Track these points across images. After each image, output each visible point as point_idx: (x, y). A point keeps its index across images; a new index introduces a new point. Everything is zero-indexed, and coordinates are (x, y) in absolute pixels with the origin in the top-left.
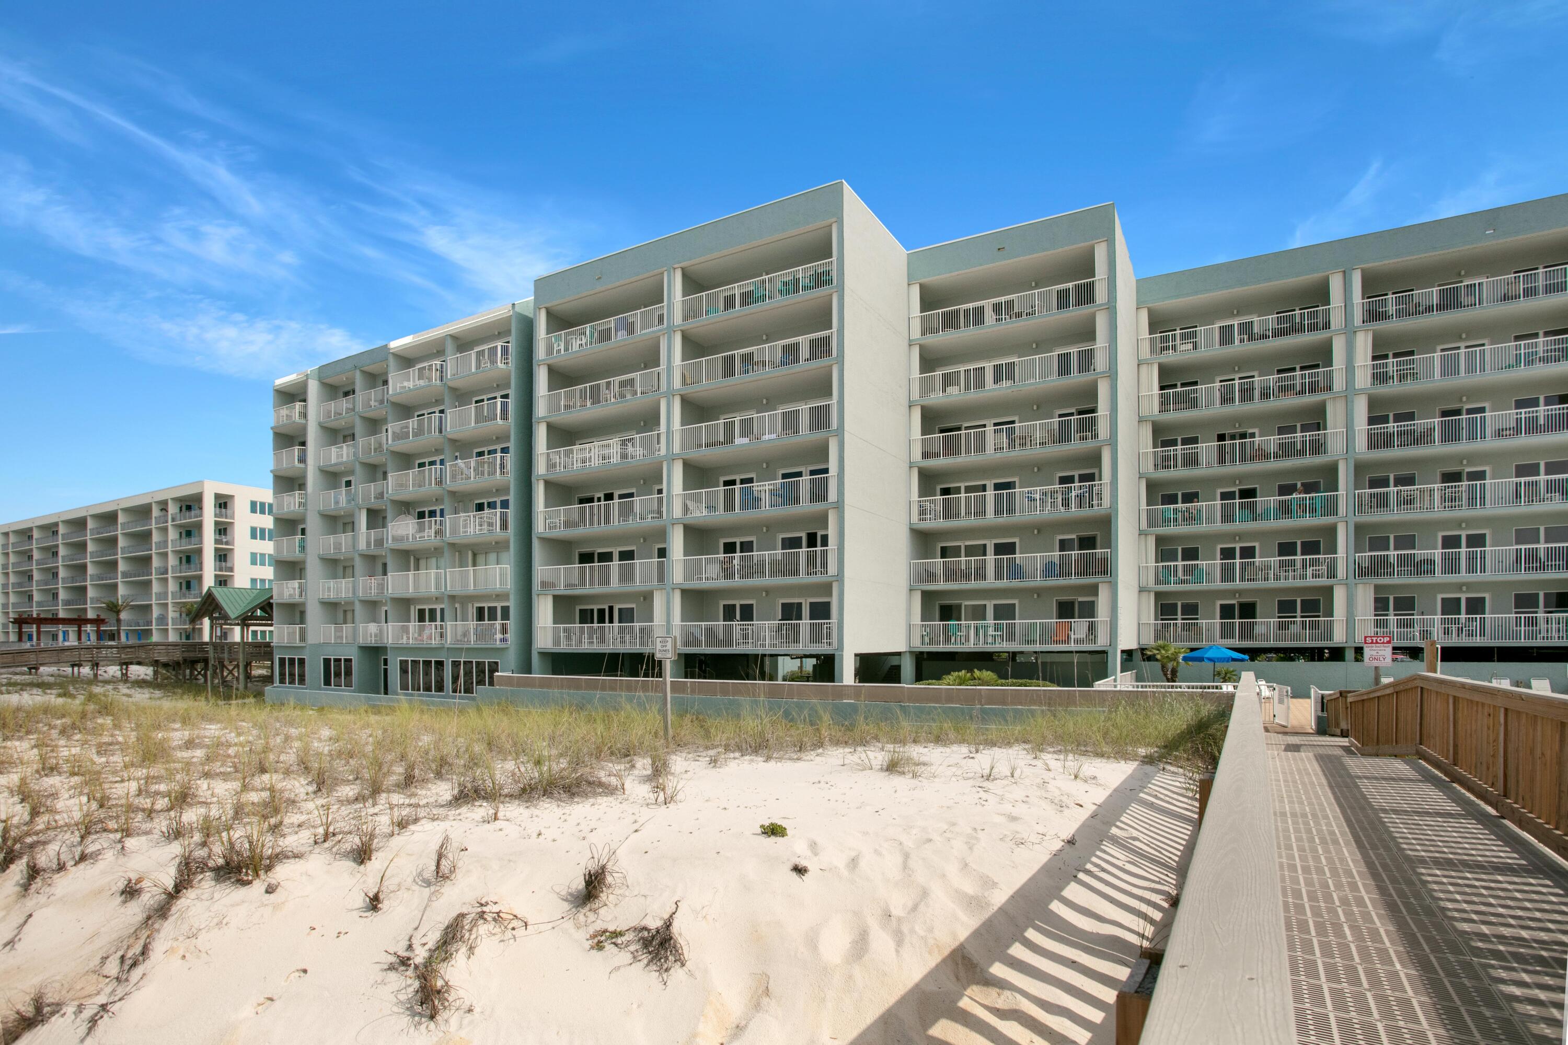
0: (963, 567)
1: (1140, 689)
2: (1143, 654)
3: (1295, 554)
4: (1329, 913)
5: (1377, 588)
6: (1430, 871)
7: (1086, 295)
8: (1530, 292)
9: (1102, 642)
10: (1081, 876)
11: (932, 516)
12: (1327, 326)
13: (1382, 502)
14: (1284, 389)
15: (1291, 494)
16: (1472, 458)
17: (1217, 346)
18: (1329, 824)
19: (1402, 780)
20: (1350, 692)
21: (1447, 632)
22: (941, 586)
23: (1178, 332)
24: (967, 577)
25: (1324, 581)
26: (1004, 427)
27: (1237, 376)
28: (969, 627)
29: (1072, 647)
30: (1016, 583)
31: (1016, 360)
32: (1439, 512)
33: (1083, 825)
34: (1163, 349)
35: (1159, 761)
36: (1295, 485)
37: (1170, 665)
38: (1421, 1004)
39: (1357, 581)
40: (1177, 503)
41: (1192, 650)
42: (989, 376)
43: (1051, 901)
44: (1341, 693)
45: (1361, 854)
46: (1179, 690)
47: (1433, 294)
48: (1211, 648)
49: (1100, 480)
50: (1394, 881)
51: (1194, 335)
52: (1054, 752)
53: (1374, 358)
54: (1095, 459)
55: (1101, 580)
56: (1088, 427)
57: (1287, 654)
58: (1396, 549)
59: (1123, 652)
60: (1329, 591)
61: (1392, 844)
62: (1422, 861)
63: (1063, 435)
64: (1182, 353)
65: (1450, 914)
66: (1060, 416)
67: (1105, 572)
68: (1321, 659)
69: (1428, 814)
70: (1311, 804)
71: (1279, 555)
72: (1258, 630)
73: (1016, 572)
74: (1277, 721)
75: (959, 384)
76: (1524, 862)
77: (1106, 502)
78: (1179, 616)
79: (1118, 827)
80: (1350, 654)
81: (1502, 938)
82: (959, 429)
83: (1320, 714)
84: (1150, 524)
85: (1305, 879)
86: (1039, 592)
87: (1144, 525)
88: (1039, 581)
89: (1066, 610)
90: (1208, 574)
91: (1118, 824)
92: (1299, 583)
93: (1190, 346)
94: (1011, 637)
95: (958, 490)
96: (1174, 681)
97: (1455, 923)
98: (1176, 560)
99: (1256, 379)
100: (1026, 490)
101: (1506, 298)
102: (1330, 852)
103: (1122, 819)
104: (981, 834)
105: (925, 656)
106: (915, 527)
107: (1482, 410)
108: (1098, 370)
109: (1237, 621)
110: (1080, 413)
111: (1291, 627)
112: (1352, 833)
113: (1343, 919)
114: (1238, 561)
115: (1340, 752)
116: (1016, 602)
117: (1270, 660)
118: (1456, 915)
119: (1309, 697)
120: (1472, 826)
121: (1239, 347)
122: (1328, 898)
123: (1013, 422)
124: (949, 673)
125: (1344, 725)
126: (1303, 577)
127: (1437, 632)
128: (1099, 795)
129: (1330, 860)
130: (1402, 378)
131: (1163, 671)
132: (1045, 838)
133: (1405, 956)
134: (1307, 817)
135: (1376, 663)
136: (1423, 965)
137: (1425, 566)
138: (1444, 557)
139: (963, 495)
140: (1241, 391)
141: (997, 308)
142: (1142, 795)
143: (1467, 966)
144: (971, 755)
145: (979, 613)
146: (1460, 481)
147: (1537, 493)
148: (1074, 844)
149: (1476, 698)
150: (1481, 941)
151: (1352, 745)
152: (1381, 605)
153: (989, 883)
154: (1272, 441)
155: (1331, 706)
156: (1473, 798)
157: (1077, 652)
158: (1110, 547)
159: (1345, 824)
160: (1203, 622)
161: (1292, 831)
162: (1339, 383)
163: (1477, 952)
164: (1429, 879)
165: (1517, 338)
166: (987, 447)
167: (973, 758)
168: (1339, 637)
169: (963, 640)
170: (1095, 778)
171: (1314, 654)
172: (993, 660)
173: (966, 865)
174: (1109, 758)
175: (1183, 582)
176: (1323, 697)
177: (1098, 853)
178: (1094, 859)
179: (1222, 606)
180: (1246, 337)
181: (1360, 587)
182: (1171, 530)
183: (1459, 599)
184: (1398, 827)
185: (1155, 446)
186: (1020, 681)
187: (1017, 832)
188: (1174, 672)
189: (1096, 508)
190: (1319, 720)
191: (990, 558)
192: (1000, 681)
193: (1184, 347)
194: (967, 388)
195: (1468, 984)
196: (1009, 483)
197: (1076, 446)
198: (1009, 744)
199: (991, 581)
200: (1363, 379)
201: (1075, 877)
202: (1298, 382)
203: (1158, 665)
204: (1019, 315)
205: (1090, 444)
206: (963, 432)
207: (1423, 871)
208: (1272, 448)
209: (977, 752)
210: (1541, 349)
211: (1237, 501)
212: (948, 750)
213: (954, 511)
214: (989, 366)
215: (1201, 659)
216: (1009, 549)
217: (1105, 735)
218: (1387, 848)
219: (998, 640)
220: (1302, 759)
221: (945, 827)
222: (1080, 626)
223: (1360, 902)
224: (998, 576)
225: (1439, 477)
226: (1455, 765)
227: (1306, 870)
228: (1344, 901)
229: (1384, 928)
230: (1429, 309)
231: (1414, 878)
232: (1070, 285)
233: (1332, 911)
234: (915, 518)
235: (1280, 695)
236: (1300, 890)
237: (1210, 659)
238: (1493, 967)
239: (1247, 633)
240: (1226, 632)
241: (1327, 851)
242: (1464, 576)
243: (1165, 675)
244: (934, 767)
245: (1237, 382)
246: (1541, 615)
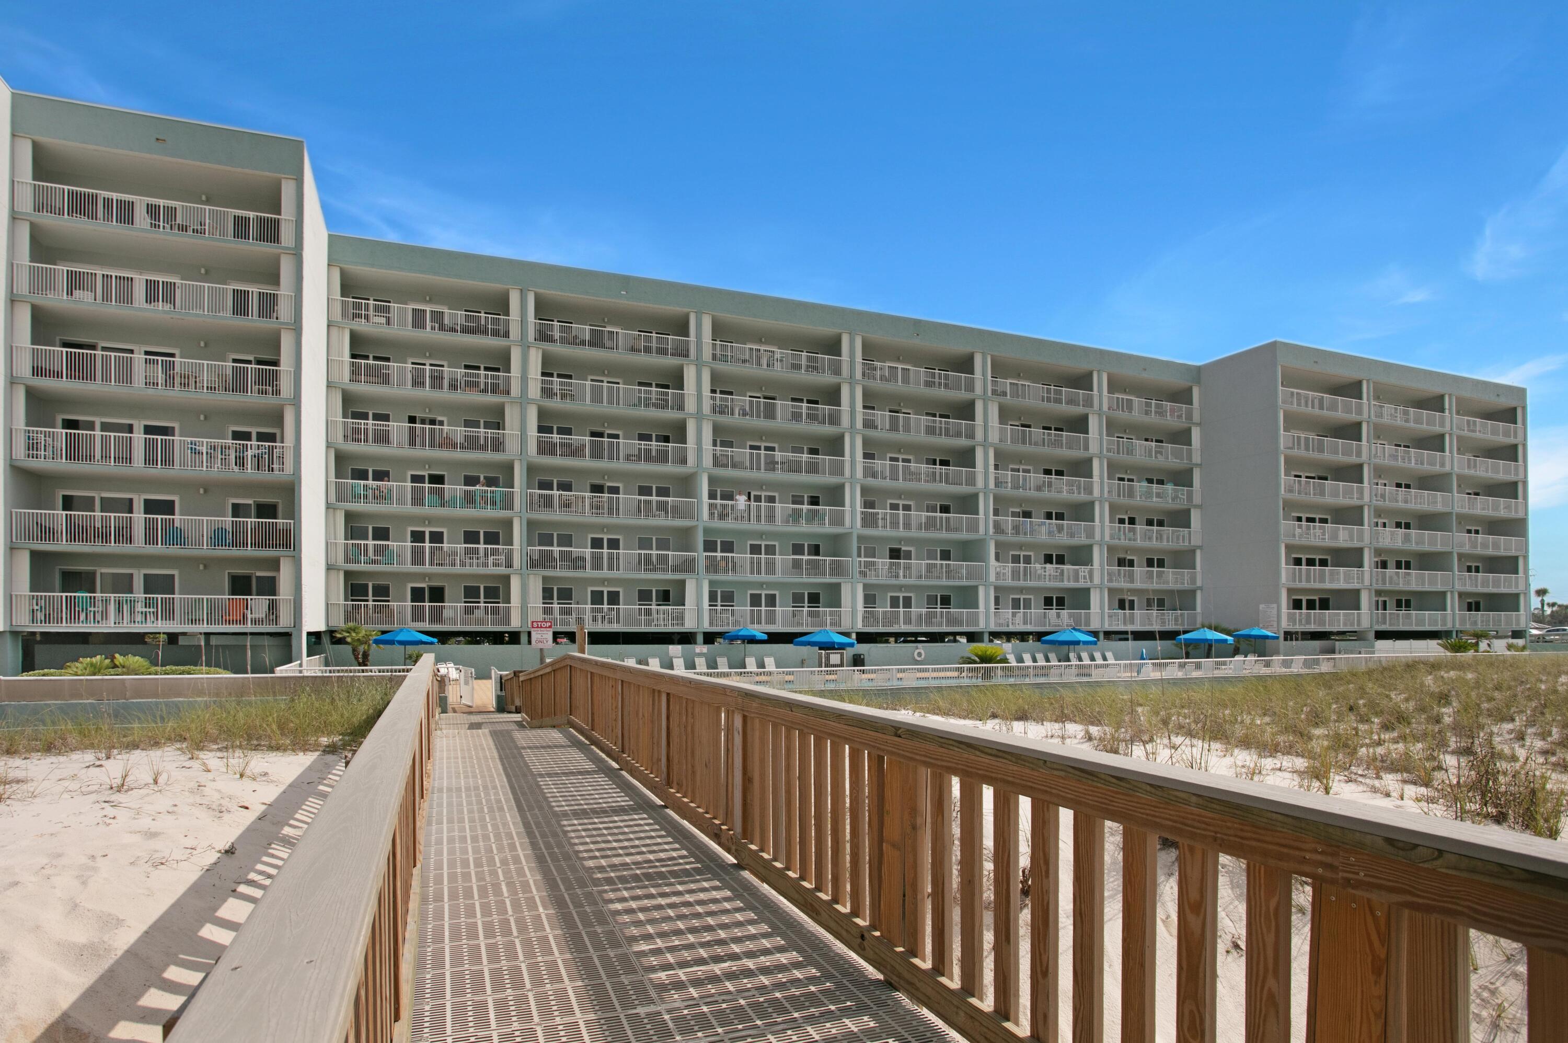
0: (98, 524)
1: (328, 674)
2: (332, 637)
3: (479, 543)
4: (490, 875)
5: (545, 579)
6: (570, 822)
7: (270, 231)
8: (648, 350)
9: (285, 622)
10: (242, 889)
11: (49, 453)
12: (507, 335)
13: (548, 503)
14: (472, 385)
15: (474, 485)
16: (613, 474)
17: (410, 327)
18: (497, 794)
19: (556, 747)
20: (521, 672)
21: (595, 619)
22: (63, 545)
23: (371, 302)
24: (105, 538)
25: (502, 570)
26: (160, 358)
27: (428, 362)
28: (106, 602)
29: (249, 628)
30: (174, 550)
31: (178, 281)
32: (588, 517)
33: (250, 830)
34: (355, 316)
35: (344, 749)
36: (479, 477)
37: (361, 649)
38: (555, 937)
39: (529, 572)
40: (367, 479)
41: (384, 632)
42: (139, 291)
43: (202, 926)
44: (515, 673)
45: (521, 816)
46: (370, 674)
47: (585, 331)
48: (401, 630)
49: (282, 442)
50: (543, 835)
51: (387, 310)
52: (219, 750)
53: (543, 374)
54: (278, 418)
55: (283, 553)
56: (269, 381)
57: (474, 638)
58: (559, 545)
59: (309, 634)
60: (506, 579)
61: (544, 804)
62: (565, 815)
63: (238, 384)
64: (374, 326)
65: (581, 855)
66: (235, 361)
67: (288, 546)
68: (502, 642)
69: (572, 774)
70: (483, 777)
71: (465, 543)
72: (447, 613)
73: (175, 536)
74: (463, 701)
75: (93, 290)
76: (632, 803)
77: (289, 468)
78: (370, 597)
79: (291, 826)
80: (524, 638)
81: (613, 867)
82: (93, 347)
83: (499, 693)
84: (339, 499)
85: (473, 848)
86: (208, 563)
87: (333, 499)
88: (205, 550)
89: (240, 585)
90: (399, 556)
91: (292, 822)
92: (482, 570)
93: (383, 320)
94: (169, 614)
95: (90, 426)
96: (366, 665)
97: (585, 863)
98: (367, 539)
99: (445, 369)
100: (189, 439)
101: (633, 349)
102: (496, 819)
103: (297, 816)
104: (100, 862)
105: (38, 638)
106: (18, 464)
107: (617, 436)
108: (282, 320)
109: (427, 604)
110: (259, 362)
111: (476, 611)
112: (515, 799)
113: (501, 878)
114: (427, 545)
115: (514, 727)
116: (175, 572)
117: (459, 643)
118: (585, 855)
119: (491, 678)
120: (602, 779)
121: (429, 334)
122: (491, 861)
123: (172, 355)
124: (77, 660)
125: (518, 702)
126: (486, 565)
127: (588, 617)
128: (270, 793)
129: (495, 826)
130: (563, 396)
131: (354, 655)
132: (194, 852)
133: (547, 899)
134: (478, 789)
135: (540, 646)
136: (559, 903)
137: (577, 563)
138: (593, 556)
139: (98, 433)
140: (431, 377)
141: (153, 210)
142: (321, 787)
143: (589, 896)
144: (98, 763)
145: (123, 584)
146: (603, 493)
147: (651, 510)
148: (233, 853)
149: (606, 673)
150: (600, 872)
151: (524, 719)
152: (547, 594)
153: (112, 922)
154: (459, 432)
155: (508, 686)
156: (604, 756)
157: (252, 634)
158: (293, 519)
159: (509, 792)
160: (394, 604)
161: (465, 804)
162: (515, 390)
163: (597, 883)
164: (569, 828)
165: (640, 384)
166: (135, 378)
167: (100, 766)
168: (515, 623)
169: (98, 617)
170: (266, 774)
171: (497, 638)
172: (145, 643)
173: (76, 905)
174: (285, 750)
175: (374, 562)
176: (501, 678)
177: (265, 859)
178: (260, 867)
179: (413, 589)
180: (437, 326)
181: (531, 577)
182: (359, 507)
183: (602, 592)
184: (549, 787)
185: (345, 416)
186: (182, 668)
187: (156, 851)
188: (366, 655)
189: (276, 472)
190: (499, 699)
191: (139, 516)
192: (153, 669)
193: (377, 319)
194: (106, 297)
195: (589, 910)
196: (167, 428)
197: (252, 398)
198: (156, 744)
199: (139, 545)
200: (534, 391)
201: (234, 891)
202: (482, 380)
203: (348, 649)
204: (183, 228)
205: (269, 400)
206: (99, 353)
207: (565, 823)
208: (459, 439)
209: (108, 758)
210: (654, 396)
211: (427, 485)
212: (62, 759)
213: (83, 451)
214: (140, 280)
215: (391, 642)
216: (167, 507)
217: (282, 727)
218: (541, 808)
219: (150, 618)
220: (478, 736)
221: (44, 861)
222: (258, 604)
223: (517, 860)
224: (150, 538)
225: (588, 488)
226: (592, 730)
227: (475, 839)
228: (504, 862)
229: (532, 877)
230: (583, 343)
231: (558, 830)
232: (252, 215)
233: (494, 873)
234: (20, 452)
235: (466, 677)
236: (468, 859)
237: (401, 643)
238: (606, 891)
239: (437, 616)
240: (417, 615)
241: (493, 818)
242: (605, 573)
243: (357, 658)
244: (34, 784)
245: (428, 367)
246: (654, 607)
